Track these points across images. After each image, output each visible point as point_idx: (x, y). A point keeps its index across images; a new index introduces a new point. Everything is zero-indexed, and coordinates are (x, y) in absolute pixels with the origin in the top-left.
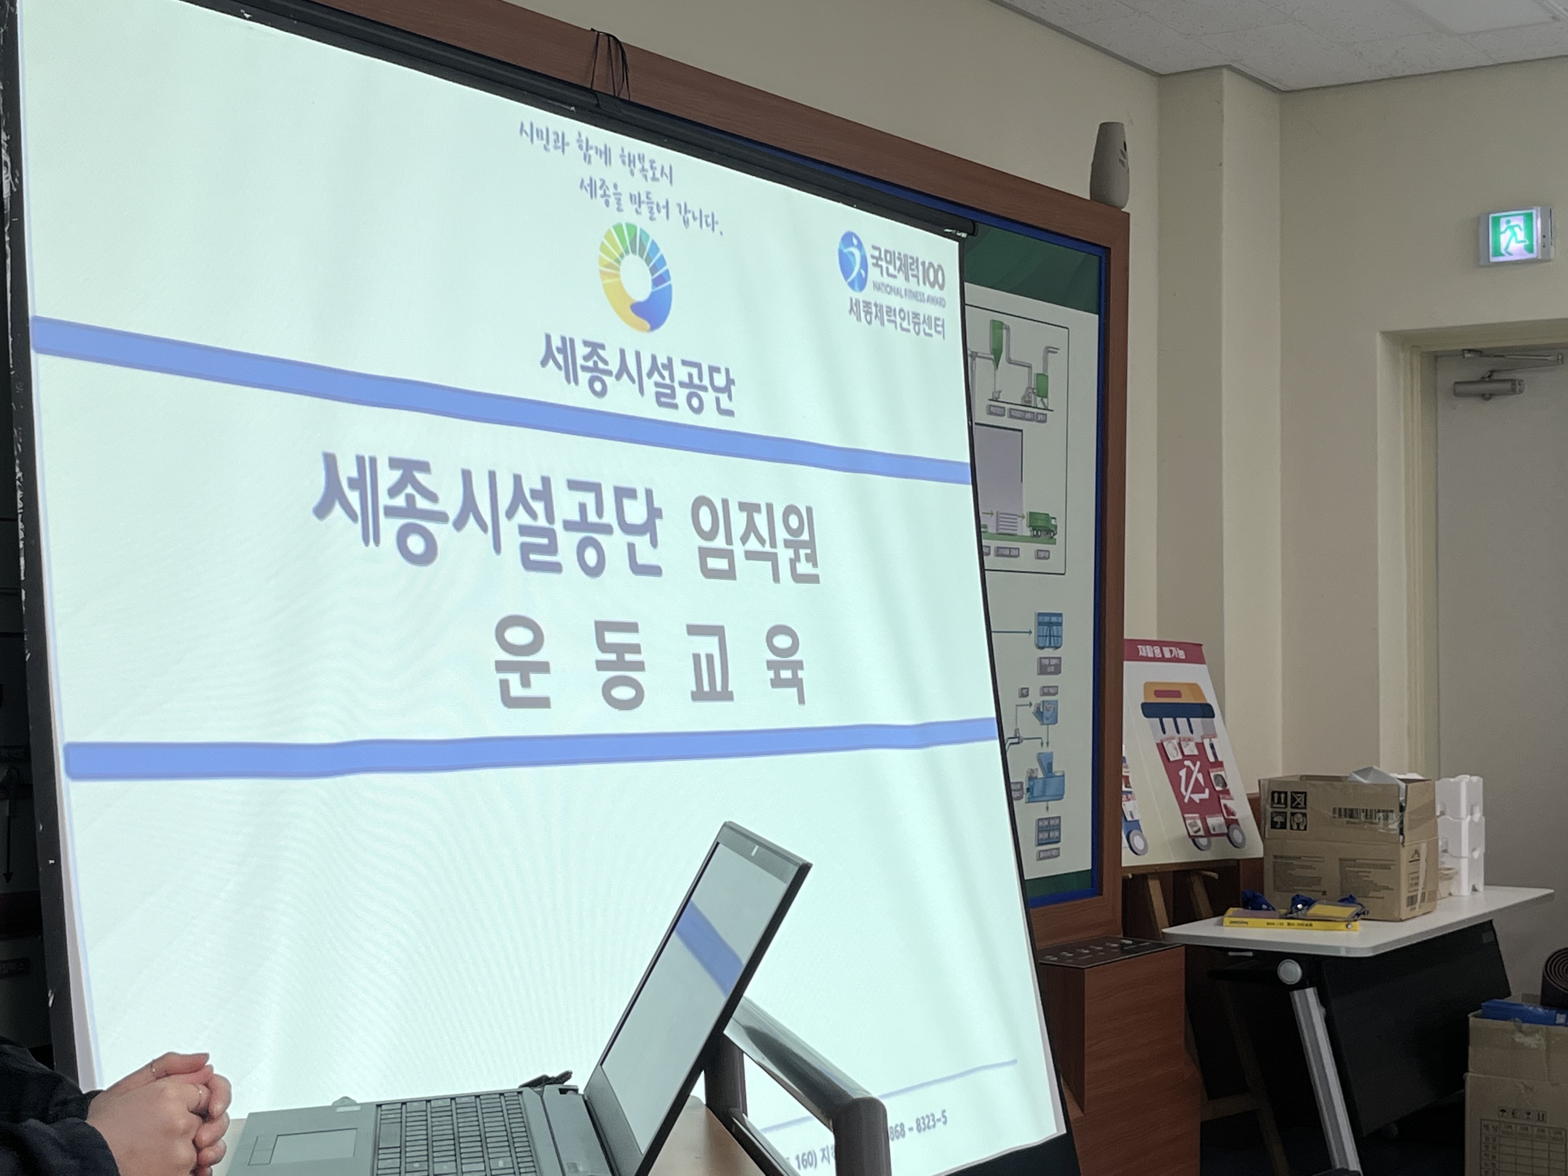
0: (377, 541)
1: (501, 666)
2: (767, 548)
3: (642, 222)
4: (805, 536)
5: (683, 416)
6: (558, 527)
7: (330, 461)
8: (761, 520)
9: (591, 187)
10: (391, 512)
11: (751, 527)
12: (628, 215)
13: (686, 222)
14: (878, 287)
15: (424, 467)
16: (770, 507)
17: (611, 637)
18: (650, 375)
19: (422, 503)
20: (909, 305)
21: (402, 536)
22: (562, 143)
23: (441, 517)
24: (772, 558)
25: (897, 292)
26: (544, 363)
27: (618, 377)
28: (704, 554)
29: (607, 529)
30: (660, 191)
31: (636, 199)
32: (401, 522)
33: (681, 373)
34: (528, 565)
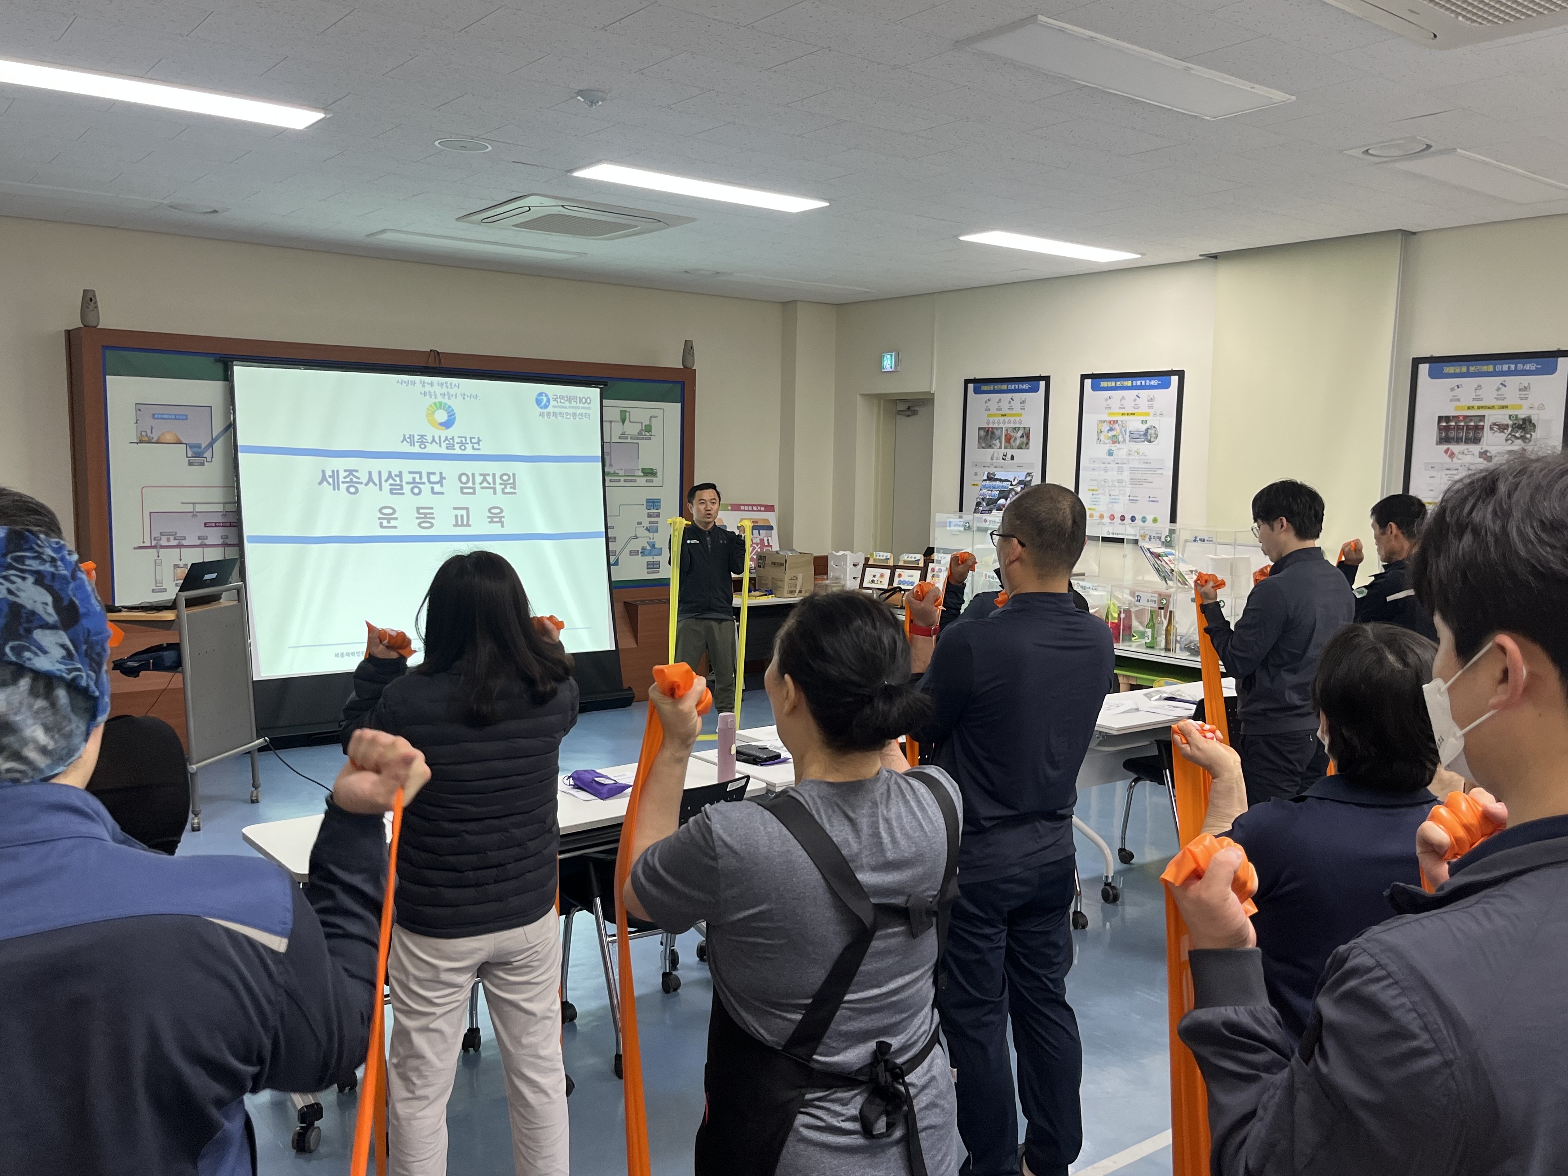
0: (339, 489)
1: (380, 518)
2: (492, 485)
3: (445, 400)
4: (511, 481)
5: (458, 451)
6: (404, 483)
7: (324, 472)
8: (490, 479)
9: (425, 394)
10: (343, 482)
11: (485, 480)
12: (440, 399)
13: (464, 398)
14: (554, 407)
15: (357, 471)
16: (494, 475)
17: (421, 511)
18: (444, 441)
19: (355, 480)
20: (570, 411)
21: (348, 489)
22: (414, 383)
23: (361, 483)
24: (494, 489)
25: (565, 407)
26: (402, 442)
27: (431, 443)
28: (462, 488)
29: (424, 483)
30: (452, 391)
31: (443, 395)
32: (347, 485)
33: (457, 440)
34: (392, 493)
